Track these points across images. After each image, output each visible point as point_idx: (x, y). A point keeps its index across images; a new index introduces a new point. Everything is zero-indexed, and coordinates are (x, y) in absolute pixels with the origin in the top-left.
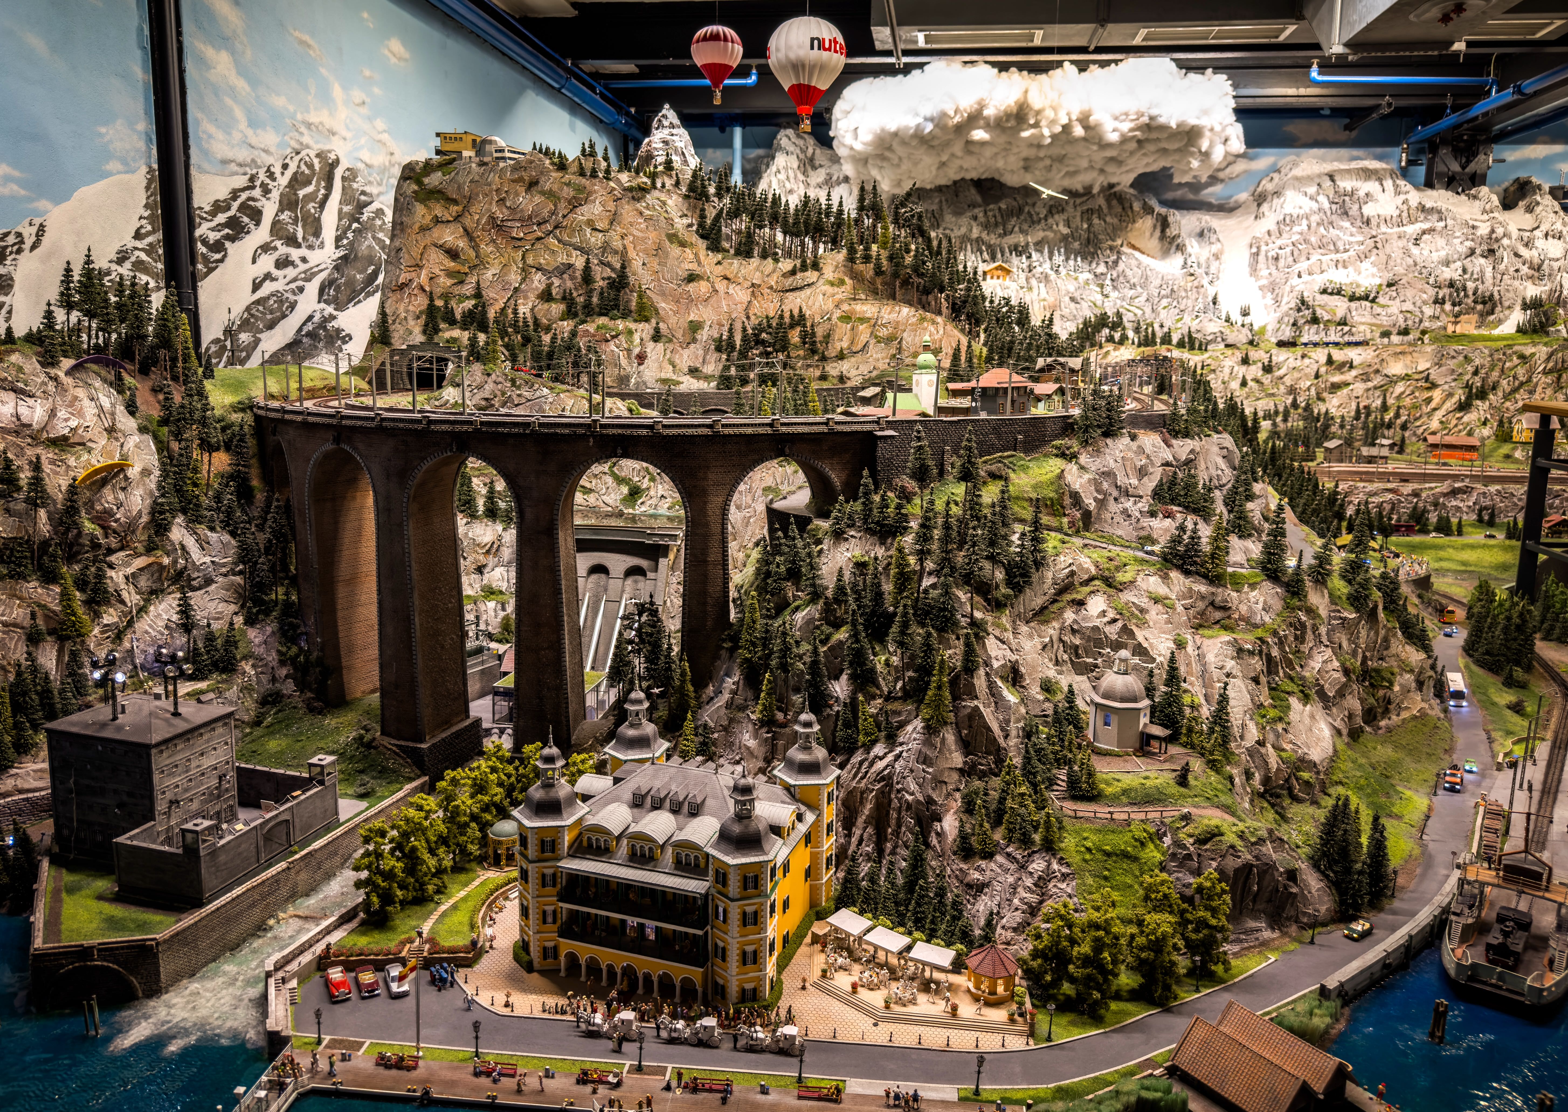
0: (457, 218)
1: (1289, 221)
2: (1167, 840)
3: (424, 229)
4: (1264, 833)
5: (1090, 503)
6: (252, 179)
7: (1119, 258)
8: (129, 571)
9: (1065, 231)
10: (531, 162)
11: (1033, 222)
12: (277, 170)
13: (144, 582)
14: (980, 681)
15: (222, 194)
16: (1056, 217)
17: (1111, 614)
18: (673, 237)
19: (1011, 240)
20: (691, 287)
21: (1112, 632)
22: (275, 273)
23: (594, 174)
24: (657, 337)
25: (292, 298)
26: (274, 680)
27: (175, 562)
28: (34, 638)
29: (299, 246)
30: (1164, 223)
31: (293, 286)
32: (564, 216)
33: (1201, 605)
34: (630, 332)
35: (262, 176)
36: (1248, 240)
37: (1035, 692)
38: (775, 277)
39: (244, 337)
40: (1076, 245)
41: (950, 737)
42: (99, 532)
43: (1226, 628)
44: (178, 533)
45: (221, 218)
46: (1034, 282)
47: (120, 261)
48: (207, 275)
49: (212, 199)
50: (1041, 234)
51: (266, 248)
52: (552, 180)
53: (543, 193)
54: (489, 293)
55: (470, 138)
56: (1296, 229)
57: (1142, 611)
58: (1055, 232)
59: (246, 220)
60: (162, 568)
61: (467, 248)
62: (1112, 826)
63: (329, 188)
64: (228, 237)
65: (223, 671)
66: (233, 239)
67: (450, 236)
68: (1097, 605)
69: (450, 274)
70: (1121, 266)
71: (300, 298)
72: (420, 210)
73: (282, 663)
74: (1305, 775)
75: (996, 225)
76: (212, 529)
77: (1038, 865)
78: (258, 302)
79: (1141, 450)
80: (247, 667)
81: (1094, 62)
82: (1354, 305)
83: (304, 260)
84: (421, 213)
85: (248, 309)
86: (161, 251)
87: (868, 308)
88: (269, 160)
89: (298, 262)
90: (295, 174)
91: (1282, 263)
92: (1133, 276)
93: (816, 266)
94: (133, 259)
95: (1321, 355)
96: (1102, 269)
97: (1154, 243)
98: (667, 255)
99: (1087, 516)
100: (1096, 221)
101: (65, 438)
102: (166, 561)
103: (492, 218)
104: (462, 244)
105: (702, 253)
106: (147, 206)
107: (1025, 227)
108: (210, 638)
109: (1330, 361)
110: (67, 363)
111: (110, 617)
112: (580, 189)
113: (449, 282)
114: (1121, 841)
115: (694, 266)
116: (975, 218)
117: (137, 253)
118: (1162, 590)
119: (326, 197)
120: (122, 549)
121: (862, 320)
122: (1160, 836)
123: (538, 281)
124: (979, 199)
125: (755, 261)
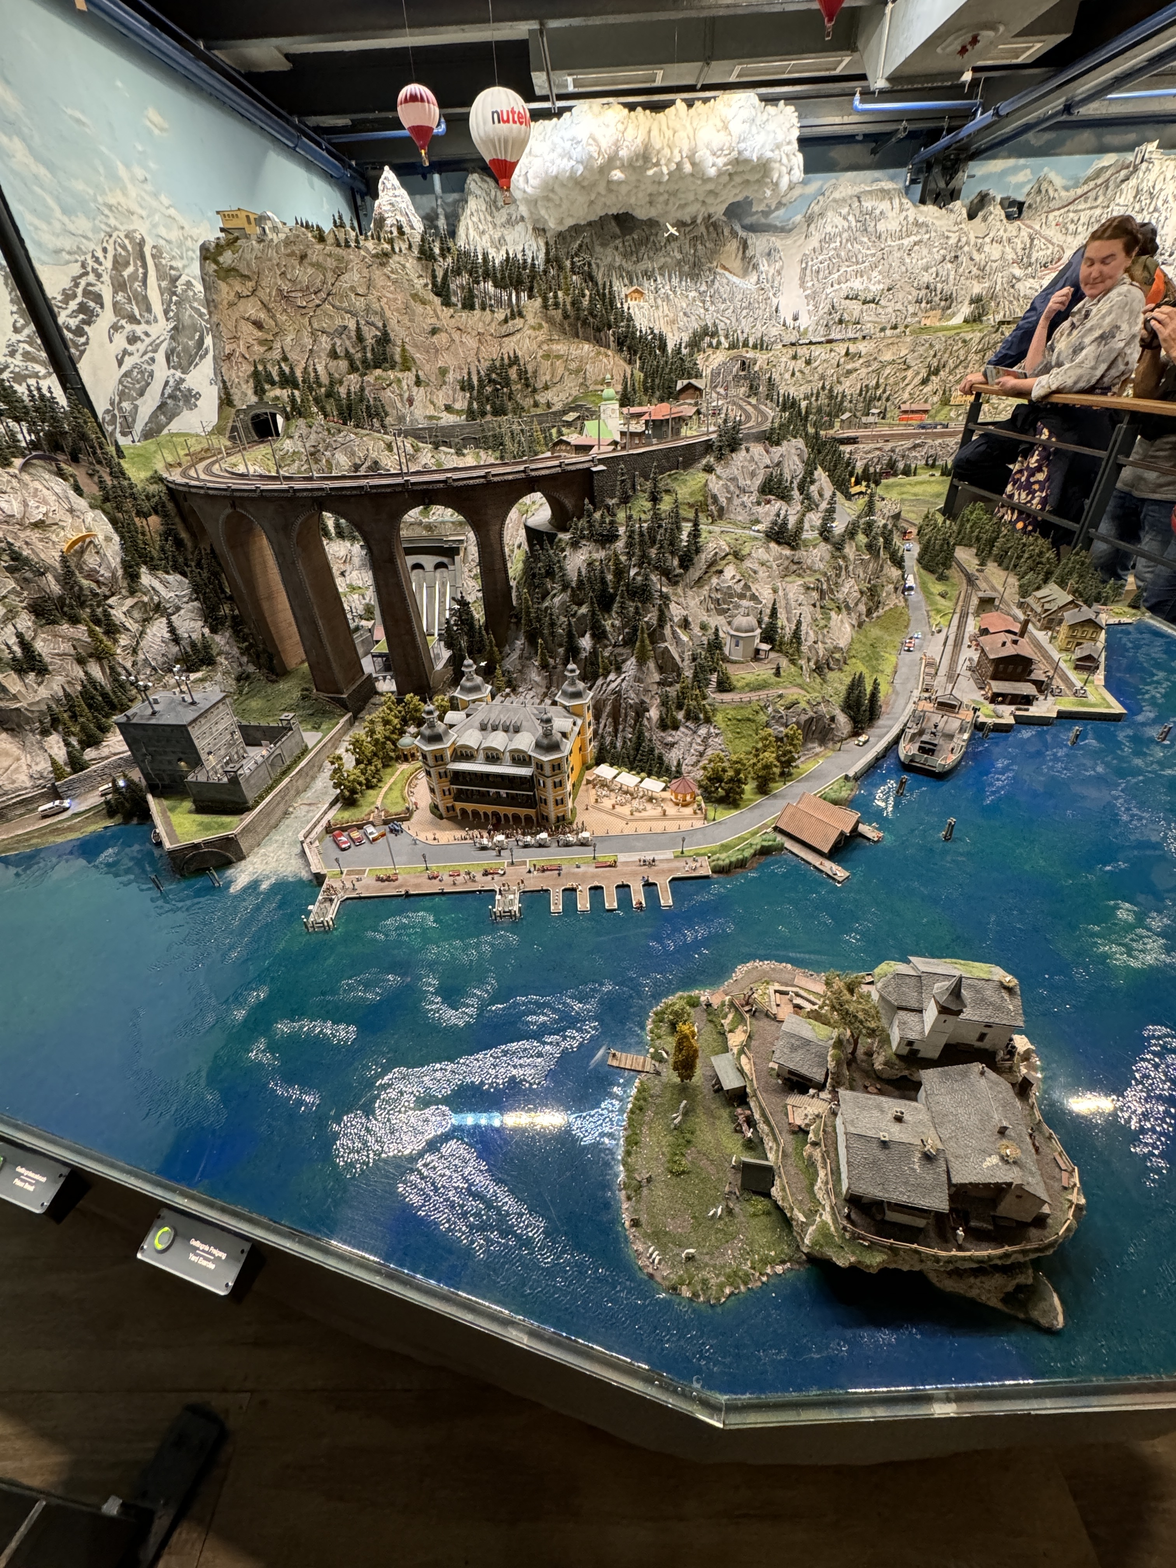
0: (254, 292)
1: (827, 239)
2: (770, 709)
3: (231, 305)
4: (819, 699)
5: (723, 501)
6: (84, 266)
7: (715, 278)
8: (125, 609)
9: (679, 256)
10: (298, 236)
11: (657, 250)
12: (100, 254)
13: (136, 614)
14: (667, 631)
15: (67, 284)
17: (738, 577)
18: (415, 296)
19: (642, 266)
20: (435, 339)
21: (738, 588)
22: (130, 348)
23: (348, 246)
24: (418, 383)
25: (149, 368)
26: (241, 665)
27: (152, 599)
28: (81, 661)
29: (139, 323)
30: (745, 245)
31: (146, 357)
32: (332, 285)
33: (786, 563)
34: (399, 381)
35: (90, 262)
36: (799, 258)
37: (696, 630)
38: (493, 325)
39: (126, 405)
40: (686, 268)
41: (651, 665)
42: (94, 585)
43: (799, 575)
44: (146, 579)
45: (73, 305)
46: (659, 301)
47: (12, 354)
48: (80, 357)
49: (60, 289)
51: (115, 328)
52: (317, 252)
53: (312, 265)
54: (292, 356)
55: (244, 214)
56: (833, 245)
57: (755, 572)
58: (672, 258)
59: (92, 304)
60: (145, 604)
61: (267, 318)
62: (741, 705)
63: (145, 266)
64: (84, 322)
65: (208, 665)
66: (89, 323)
67: (252, 309)
68: (730, 571)
69: (262, 342)
70: (717, 284)
71: (154, 367)
72: (223, 286)
73: (242, 654)
74: (837, 656)
75: (632, 253)
76: (168, 573)
77: (703, 731)
78: (126, 375)
79: (752, 459)
80: (221, 659)
81: (698, 99)
82: (865, 307)
83: (147, 334)
84: (225, 291)
85: (120, 382)
86: (39, 341)
87: (560, 348)
88: (92, 246)
89: (143, 337)
90: (115, 256)
91: (821, 275)
92: (725, 291)
93: (521, 315)
94: (21, 351)
95: (841, 349)
96: (703, 288)
97: (736, 264)
98: (413, 311)
99: (721, 510)
100: (699, 247)
101: (43, 522)
102: (146, 599)
103: (280, 291)
104: (262, 315)
105: (439, 308)
106: (12, 301)
107: (651, 254)
108: (193, 644)
109: (847, 354)
110: (18, 462)
111: (124, 640)
112: (340, 259)
113: (262, 349)
114: (747, 713)
115: (434, 321)
116: (617, 248)
117: (21, 345)
118: (766, 557)
119: (145, 275)
120: (113, 595)
121: (558, 357)
122: (766, 707)
123: (325, 342)
124: (617, 231)
125: (477, 312)
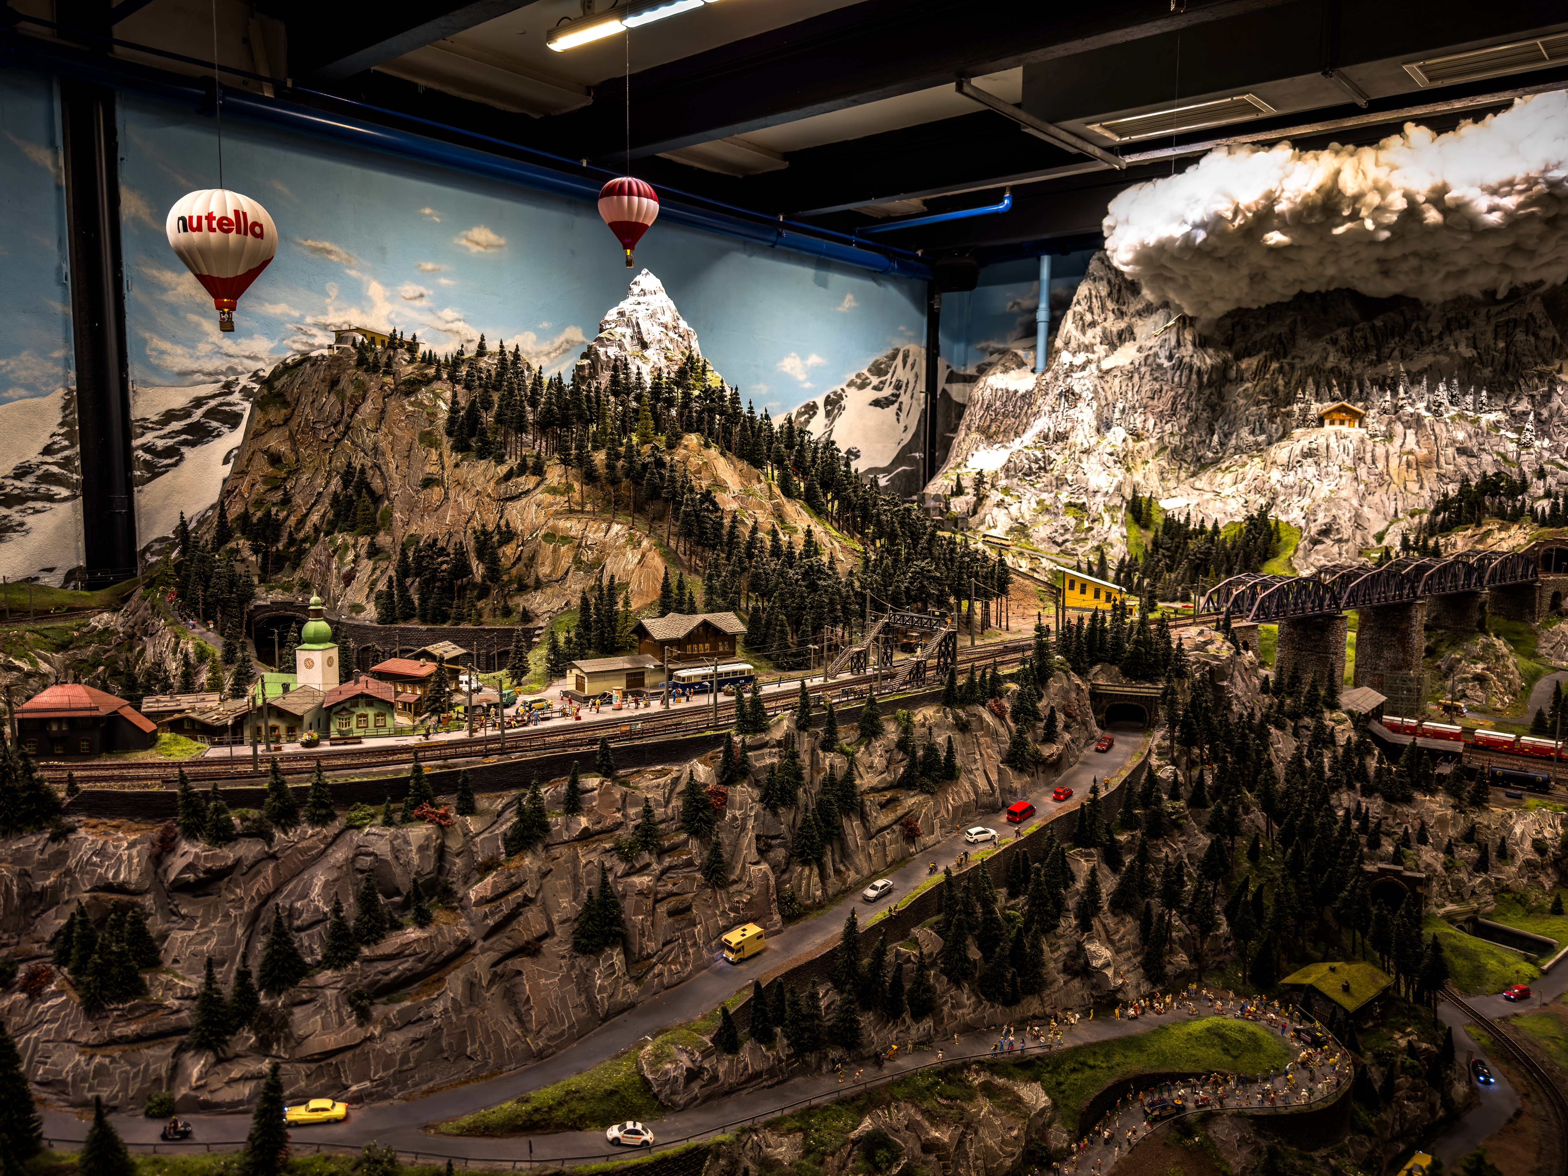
0: (286, 421)
3: (257, 435)
6: (228, 385)
7: (1552, 390)
9: (1469, 353)
11: (1422, 343)
15: (181, 404)
16: (1457, 334)
18: (426, 436)
19: (1378, 369)
24: (372, 553)
32: (351, 416)
35: (244, 382)
40: (1487, 372)
45: (177, 425)
48: (149, 480)
49: (163, 409)
50: (1430, 359)
54: (297, 499)
58: (1452, 356)
59: (215, 424)
61: (288, 452)
64: (185, 443)
66: (193, 444)
67: (277, 441)
69: (267, 479)
75: (1367, 349)
86: (77, 463)
87: (572, 525)
94: (38, 473)
96: (1524, 405)
104: (284, 448)
106: (61, 424)
107: (1410, 349)
112: (360, 386)
113: (265, 489)
115: (434, 469)
116: (1334, 342)
117: (45, 467)
121: (566, 540)
125: (484, 463)
